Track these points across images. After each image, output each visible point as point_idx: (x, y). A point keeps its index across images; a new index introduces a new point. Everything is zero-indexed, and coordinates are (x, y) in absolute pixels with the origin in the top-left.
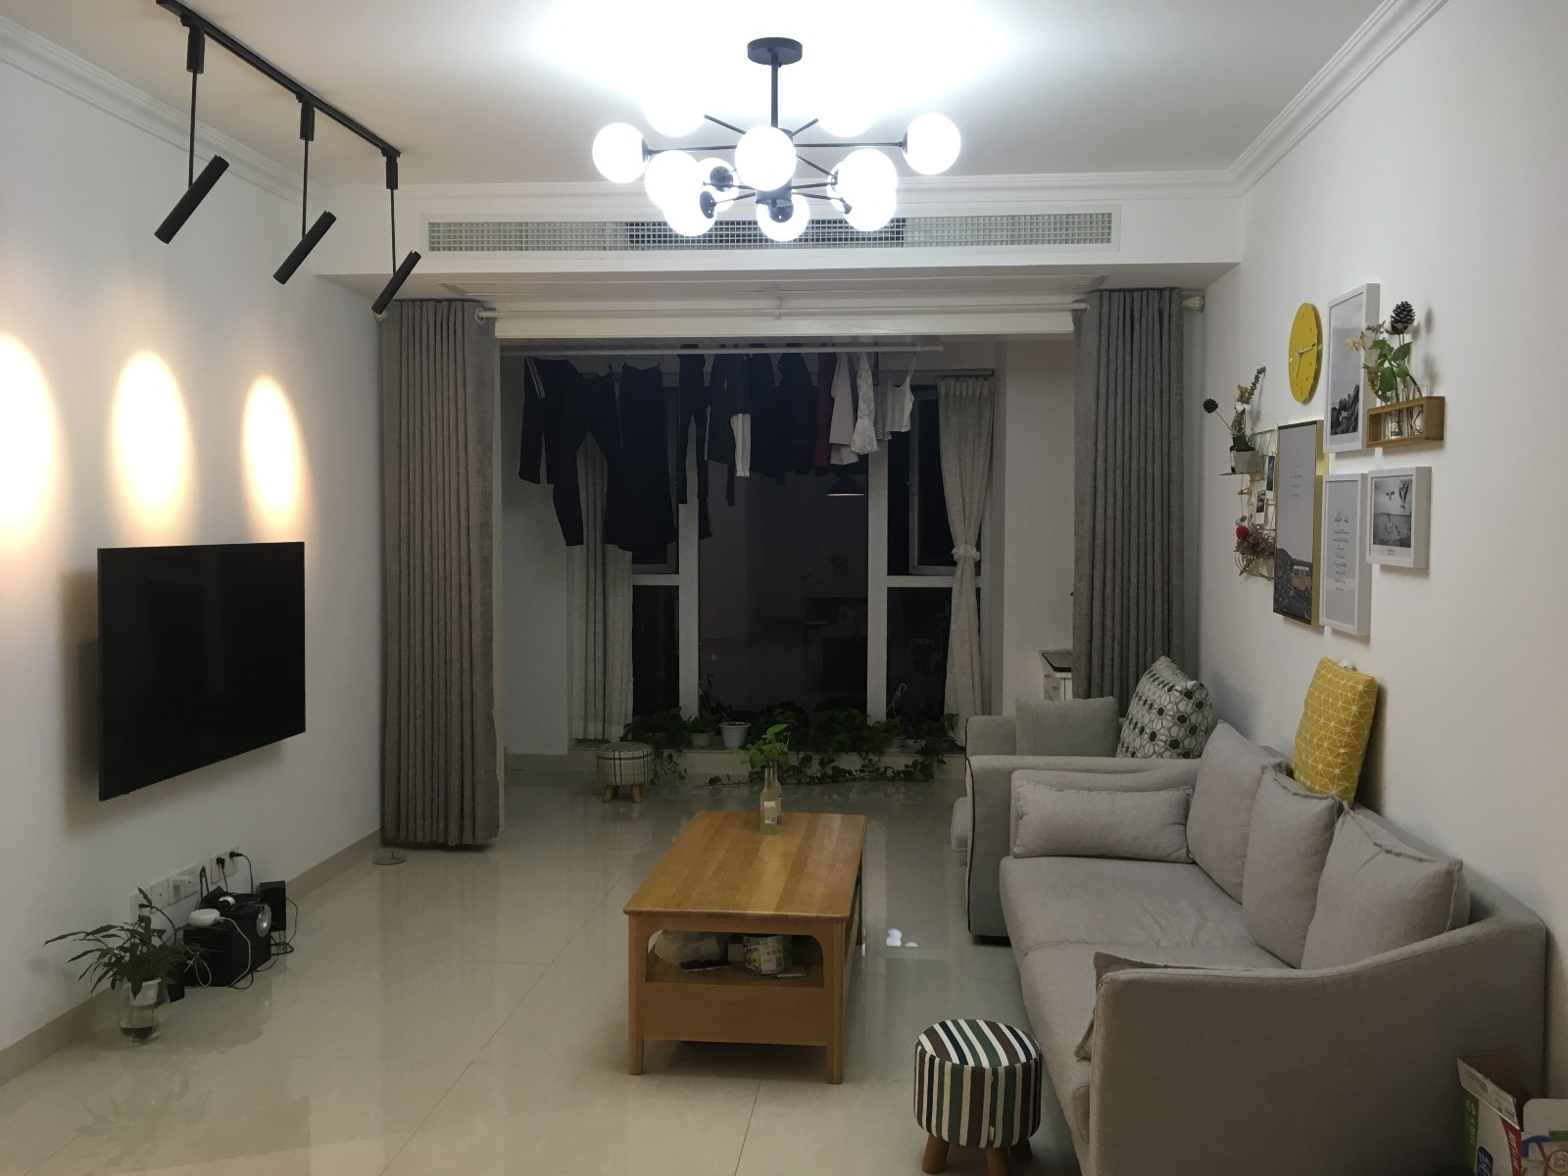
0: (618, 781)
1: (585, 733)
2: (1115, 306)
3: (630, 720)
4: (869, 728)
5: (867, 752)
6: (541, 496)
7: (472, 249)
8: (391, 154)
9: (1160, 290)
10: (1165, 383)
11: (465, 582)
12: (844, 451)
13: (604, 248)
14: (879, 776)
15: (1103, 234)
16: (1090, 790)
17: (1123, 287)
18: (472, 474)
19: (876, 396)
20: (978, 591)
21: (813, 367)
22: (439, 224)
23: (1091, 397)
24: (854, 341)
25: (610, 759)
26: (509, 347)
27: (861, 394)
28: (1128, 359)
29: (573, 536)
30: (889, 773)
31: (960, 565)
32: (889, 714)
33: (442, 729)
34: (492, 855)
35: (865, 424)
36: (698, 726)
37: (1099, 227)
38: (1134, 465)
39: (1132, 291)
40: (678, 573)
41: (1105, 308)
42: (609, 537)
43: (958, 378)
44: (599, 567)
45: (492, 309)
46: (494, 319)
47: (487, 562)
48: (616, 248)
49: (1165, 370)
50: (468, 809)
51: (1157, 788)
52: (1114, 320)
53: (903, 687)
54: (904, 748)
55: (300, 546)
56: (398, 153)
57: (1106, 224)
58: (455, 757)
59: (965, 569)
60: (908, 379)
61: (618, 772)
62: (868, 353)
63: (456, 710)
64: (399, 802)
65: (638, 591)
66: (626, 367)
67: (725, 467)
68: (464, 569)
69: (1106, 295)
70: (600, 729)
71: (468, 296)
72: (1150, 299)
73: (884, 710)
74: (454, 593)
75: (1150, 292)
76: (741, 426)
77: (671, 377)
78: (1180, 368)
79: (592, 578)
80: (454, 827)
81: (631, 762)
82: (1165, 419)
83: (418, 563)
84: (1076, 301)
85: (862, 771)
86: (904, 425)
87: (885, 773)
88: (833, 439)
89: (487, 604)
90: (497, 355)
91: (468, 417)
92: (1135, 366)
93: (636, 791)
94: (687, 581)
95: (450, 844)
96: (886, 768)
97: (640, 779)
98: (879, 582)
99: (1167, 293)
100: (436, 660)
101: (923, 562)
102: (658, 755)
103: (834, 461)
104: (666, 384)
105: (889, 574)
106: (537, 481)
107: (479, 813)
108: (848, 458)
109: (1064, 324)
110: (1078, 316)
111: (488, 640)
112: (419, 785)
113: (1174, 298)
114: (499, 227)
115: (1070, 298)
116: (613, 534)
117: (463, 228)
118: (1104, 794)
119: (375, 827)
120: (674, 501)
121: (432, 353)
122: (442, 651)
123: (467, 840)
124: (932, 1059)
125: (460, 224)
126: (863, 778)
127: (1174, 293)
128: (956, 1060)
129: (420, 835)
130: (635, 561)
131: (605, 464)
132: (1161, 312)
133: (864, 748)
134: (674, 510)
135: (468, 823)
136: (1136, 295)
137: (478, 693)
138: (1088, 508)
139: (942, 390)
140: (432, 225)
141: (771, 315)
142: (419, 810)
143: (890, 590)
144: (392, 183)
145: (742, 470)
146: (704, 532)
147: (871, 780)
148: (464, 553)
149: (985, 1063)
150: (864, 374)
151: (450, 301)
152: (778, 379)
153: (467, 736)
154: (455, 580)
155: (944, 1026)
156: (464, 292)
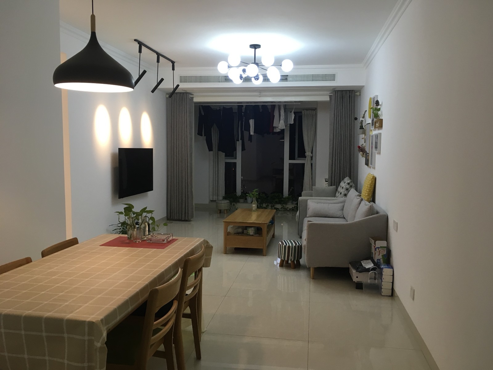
0: (221, 209)
1: (213, 199)
2: (339, 95)
3: (224, 195)
4: (283, 198)
5: (283, 204)
6: (203, 139)
7: (189, 82)
8: (173, 63)
9: (350, 91)
10: (350, 113)
11: (186, 159)
12: (277, 128)
13: (219, 82)
14: (286, 210)
15: (333, 79)
16: (324, 203)
17: (341, 90)
18: (188, 134)
19: (285, 115)
20: (312, 164)
21: (269, 108)
22: (182, 76)
23: (333, 116)
24: (280, 102)
25: (219, 203)
26: (196, 103)
27: (281, 115)
28: (342, 107)
29: (210, 149)
30: (288, 209)
31: (307, 158)
32: (289, 195)
33: (181, 193)
34: (192, 223)
35: (282, 122)
36: (241, 197)
37: (332, 77)
38: (343, 132)
39: (343, 91)
40: (236, 159)
41: (336, 95)
42: (220, 149)
43: (307, 110)
44: (217, 157)
45: (193, 95)
46: (193, 97)
47: (191, 154)
48: (222, 82)
49: (351, 110)
50: (187, 211)
51: (338, 203)
52: (338, 98)
53: (292, 188)
54: (292, 203)
55: (152, 149)
56: (175, 62)
57: (334, 77)
58: (184, 199)
59: (308, 158)
60: (293, 111)
61: (221, 206)
62: (283, 105)
63: (184, 188)
64: (171, 210)
65: (226, 164)
66: (224, 107)
67: (248, 132)
68: (186, 156)
69: (337, 92)
70: (217, 198)
71: (188, 92)
72: (347, 93)
73: (288, 193)
74: (184, 161)
75: (347, 91)
76: (252, 122)
77: (235, 110)
78: (354, 109)
79: (215, 160)
80: (183, 216)
81: (224, 204)
82: (350, 121)
83: (176, 154)
84: (330, 93)
85: (281, 208)
86: (292, 122)
87: (287, 209)
88: (274, 126)
89: (191, 164)
90: (194, 105)
91: (187, 120)
92: (343, 109)
93: (225, 211)
94: (238, 161)
95: (183, 219)
96: (287, 208)
97: (227, 208)
98: (287, 162)
99: (351, 91)
100: (179, 177)
101: (299, 157)
102: (231, 204)
103: (275, 131)
104: (234, 111)
105: (289, 160)
106: (202, 135)
107: (189, 213)
108: (278, 130)
109: (327, 99)
110: (330, 97)
111: (191, 172)
112: (176, 206)
113: (353, 93)
114: (196, 77)
115: (328, 93)
116: (221, 148)
117: (188, 77)
118: (327, 204)
119: (166, 215)
120: (235, 141)
121: (179, 105)
122: (181, 175)
123: (187, 219)
124: (281, 245)
125: (187, 76)
126: (282, 210)
127: (353, 91)
128: (285, 244)
129: (176, 217)
130: (226, 156)
131: (218, 131)
132: (350, 96)
133: (282, 203)
134: (236, 143)
135: (187, 215)
136: (344, 92)
137: (189, 184)
138: (332, 142)
139: (303, 113)
140: (181, 76)
141: (258, 96)
142: (176, 212)
143: (289, 164)
144: (173, 69)
145: (252, 133)
146: (243, 149)
147: (284, 211)
148: (186, 152)
149: (290, 245)
150: (282, 109)
151: (183, 93)
152: (261, 110)
153: (187, 195)
154: (184, 158)
155: (285, 241)
156: (186, 91)
